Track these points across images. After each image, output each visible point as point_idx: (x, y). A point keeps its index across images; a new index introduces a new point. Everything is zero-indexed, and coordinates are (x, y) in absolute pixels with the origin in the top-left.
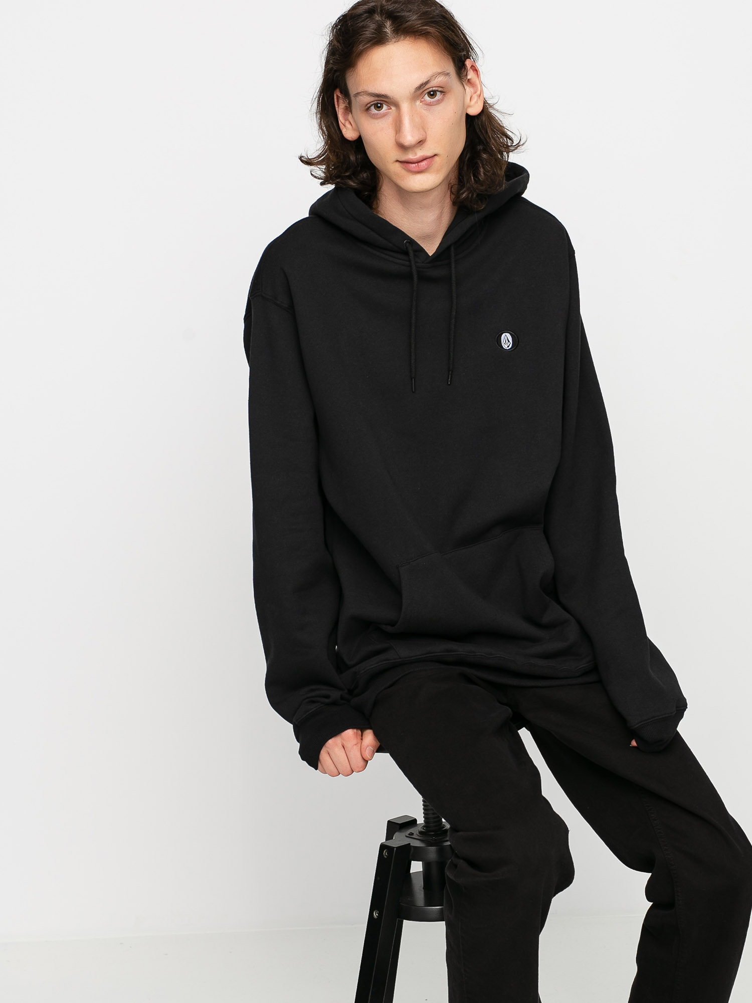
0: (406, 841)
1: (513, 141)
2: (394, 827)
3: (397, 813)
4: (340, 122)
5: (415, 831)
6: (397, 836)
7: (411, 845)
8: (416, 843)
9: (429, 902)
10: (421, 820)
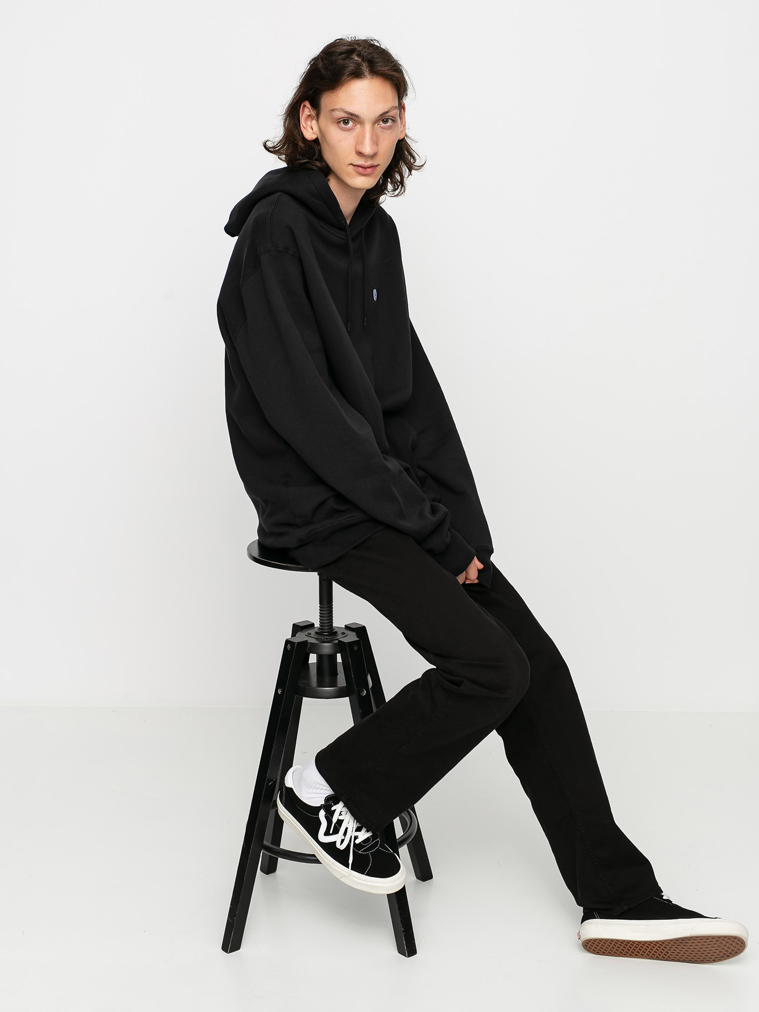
0: (306, 639)
1: (415, 161)
2: (297, 628)
3: (299, 619)
4: (301, 125)
5: (312, 632)
6: (298, 634)
7: (308, 641)
8: (313, 641)
9: (321, 684)
10: (317, 625)
